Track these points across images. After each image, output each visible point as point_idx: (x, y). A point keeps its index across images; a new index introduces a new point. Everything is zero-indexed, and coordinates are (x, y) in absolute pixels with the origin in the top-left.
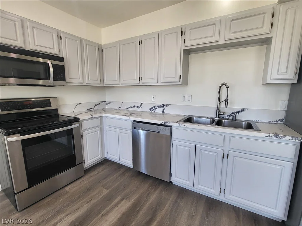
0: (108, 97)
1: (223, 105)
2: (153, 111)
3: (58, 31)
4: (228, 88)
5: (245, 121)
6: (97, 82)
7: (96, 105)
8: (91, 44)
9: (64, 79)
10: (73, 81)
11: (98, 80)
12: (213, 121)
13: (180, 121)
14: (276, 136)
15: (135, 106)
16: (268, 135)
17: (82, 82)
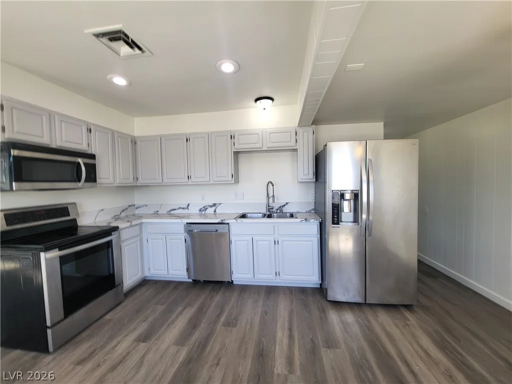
0: (138, 199)
1: (271, 200)
2: (203, 212)
3: (87, 123)
4: (273, 185)
5: (289, 213)
6: (130, 181)
7: (123, 211)
8: (123, 136)
9: (95, 180)
10: (103, 181)
11: (131, 179)
12: (265, 215)
13: (237, 217)
14: (306, 220)
15: (180, 208)
16: (301, 220)
17: (113, 182)
